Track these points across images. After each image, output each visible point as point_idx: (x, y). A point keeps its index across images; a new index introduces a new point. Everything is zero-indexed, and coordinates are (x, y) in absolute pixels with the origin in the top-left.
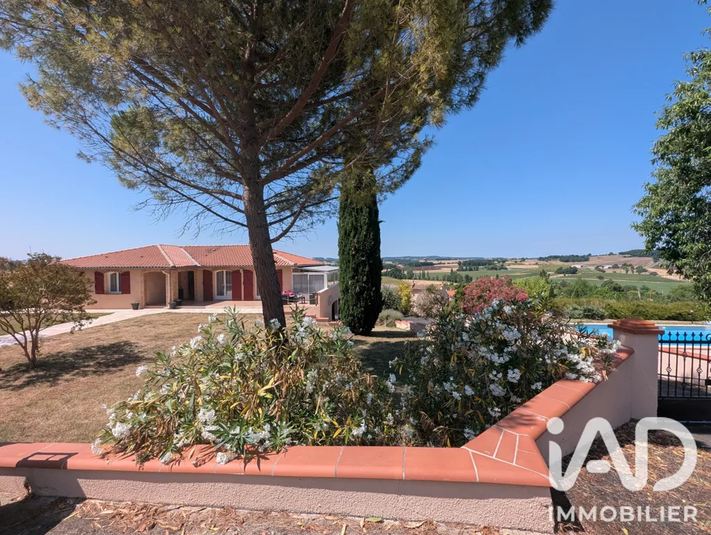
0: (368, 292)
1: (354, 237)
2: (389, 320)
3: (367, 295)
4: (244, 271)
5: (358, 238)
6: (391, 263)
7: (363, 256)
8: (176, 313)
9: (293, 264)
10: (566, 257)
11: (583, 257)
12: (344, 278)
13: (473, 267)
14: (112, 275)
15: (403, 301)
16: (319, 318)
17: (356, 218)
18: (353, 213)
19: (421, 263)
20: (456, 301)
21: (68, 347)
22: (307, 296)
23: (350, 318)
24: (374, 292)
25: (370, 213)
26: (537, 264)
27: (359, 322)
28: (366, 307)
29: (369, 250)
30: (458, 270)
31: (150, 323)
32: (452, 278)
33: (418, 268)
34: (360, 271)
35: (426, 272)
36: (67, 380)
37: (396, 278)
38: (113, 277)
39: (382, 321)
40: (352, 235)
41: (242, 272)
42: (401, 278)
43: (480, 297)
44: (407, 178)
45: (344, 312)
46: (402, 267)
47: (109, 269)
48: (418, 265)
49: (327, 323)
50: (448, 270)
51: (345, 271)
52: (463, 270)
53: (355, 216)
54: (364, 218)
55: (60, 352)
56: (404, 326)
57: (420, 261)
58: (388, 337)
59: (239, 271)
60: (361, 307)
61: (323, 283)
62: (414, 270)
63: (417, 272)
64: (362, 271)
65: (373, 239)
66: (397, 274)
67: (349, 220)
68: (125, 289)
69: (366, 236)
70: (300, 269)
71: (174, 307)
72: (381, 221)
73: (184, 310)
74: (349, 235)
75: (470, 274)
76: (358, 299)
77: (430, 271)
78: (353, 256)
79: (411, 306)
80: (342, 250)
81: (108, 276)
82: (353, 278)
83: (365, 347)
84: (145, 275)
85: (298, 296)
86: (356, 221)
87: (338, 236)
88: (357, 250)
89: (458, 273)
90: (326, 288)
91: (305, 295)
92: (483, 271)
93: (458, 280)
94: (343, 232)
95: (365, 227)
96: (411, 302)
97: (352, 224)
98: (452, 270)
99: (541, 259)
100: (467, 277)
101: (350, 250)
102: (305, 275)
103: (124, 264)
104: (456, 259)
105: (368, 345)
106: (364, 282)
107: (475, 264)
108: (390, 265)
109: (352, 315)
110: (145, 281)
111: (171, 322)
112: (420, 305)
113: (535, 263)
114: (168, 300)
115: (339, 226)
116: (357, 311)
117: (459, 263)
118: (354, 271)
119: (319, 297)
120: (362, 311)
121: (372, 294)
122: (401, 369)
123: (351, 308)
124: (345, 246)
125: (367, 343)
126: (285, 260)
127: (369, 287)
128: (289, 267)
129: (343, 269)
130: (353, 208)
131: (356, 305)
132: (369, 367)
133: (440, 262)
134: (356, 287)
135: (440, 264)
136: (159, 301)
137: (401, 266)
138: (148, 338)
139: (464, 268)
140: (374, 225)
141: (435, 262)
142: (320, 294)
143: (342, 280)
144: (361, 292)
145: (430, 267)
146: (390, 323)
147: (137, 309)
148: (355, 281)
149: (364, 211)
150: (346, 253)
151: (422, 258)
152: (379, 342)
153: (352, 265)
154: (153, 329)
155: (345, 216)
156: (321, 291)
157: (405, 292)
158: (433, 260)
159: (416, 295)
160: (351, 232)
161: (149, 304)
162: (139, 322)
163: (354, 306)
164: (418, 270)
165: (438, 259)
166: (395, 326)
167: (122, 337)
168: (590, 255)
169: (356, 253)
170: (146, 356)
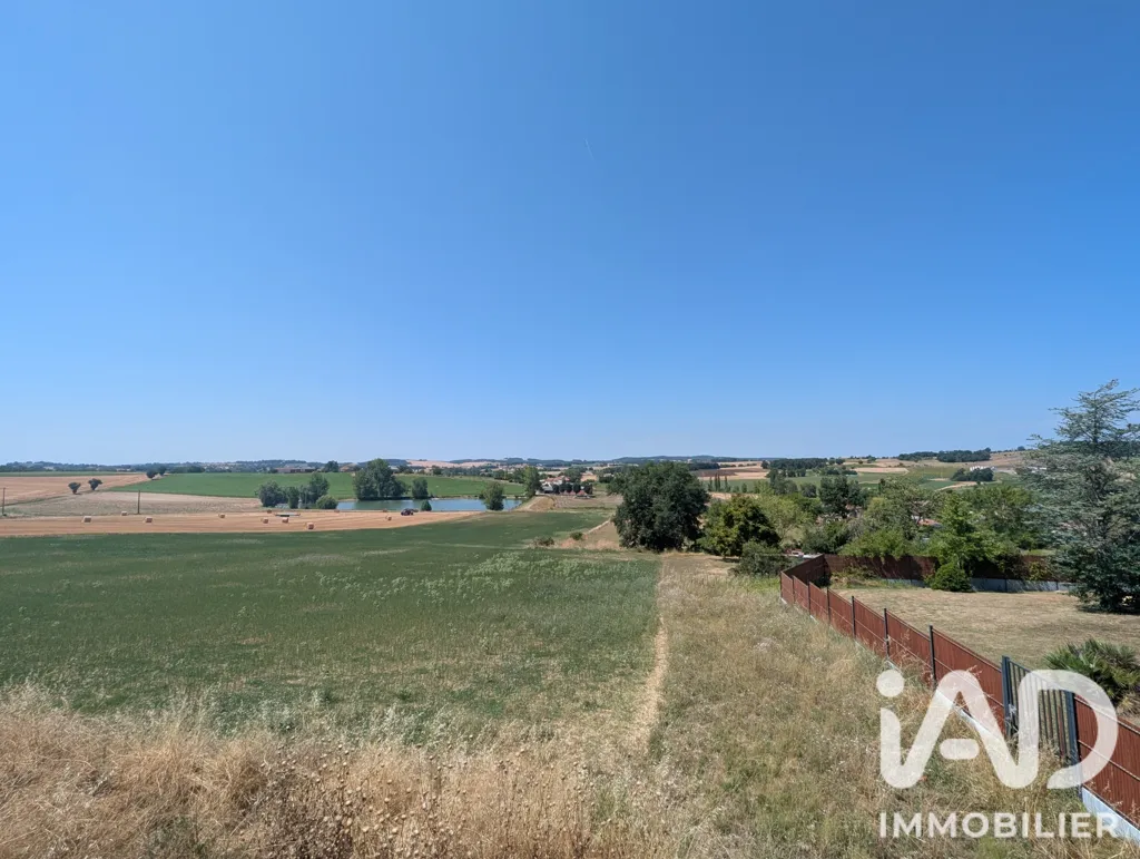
10: (949, 454)
11: (979, 453)
26: (901, 465)
99: (902, 457)
107: (799, 467)
113: (898, 464)
168: (988, 450)
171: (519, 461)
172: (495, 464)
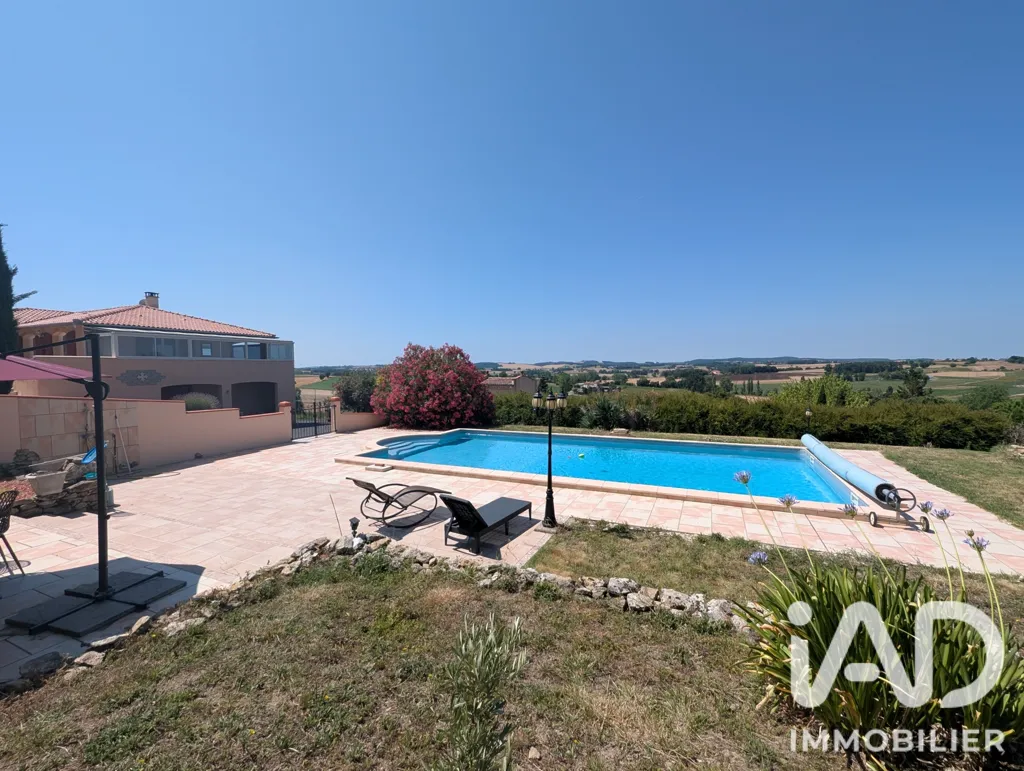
13: (853, 376)
19: (757, 368)
33: (749, 375)
35: (755, 382)
46: (719, 374)
48: (748, 372)
62: (735, 379)
77: (761, 382)
92: (873, 382)
104: (822, 361)
107: (859, 370)
117: (828, 369)
133: (791, 366)
135: (792, 369)
141: (782, 367)
145: (768, 375)
158: (782, 363)
164: (743, 379)
165: (793, 362)
171: (594, 364)
172: (571, 367)
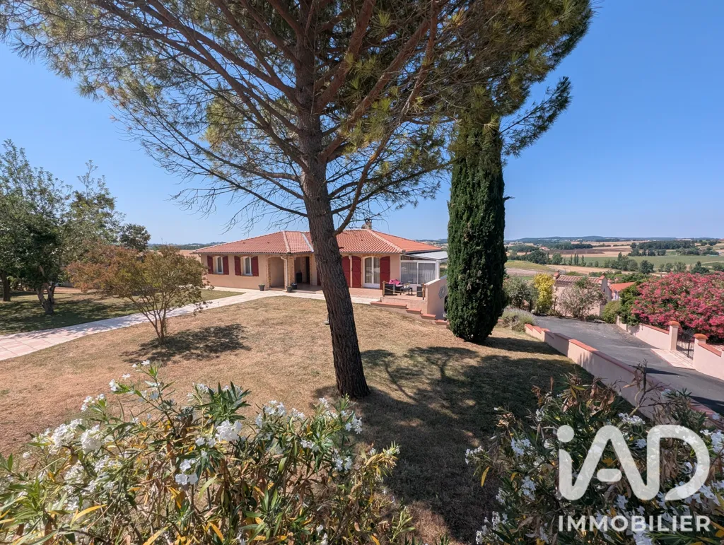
0: (482, 290)
1: (468, 219)
2: (517, 322)
3: (481, 293)
4: (352, 257)
5: (473, 221)
6: (532, 245)
7: (478, 244)
8: (290, 297)
9: (401, 250)
12: (453, 271)
13: (655, 252)
14: (246, 259)
15: (541, 297)
16: (425, 314)
17: (471, 196)
18: (468, 189)
19: (574, 245)
20: (624, 302)
21: (195, 326)
22: (414, 287)
23: (458, 321)
24: (491, 291)
25: (490, 188)
27: (470, 326)
28: (480, 308)
29: (487, 236)
30: (630, 255)
31: (265, 306)
32: (621, 264)
33: (571, 250)
34: (473, 263)
35: (580, 256)
36: (175, 362)
37: (537, 262)
38: (247, 260)
39: (506, 322)
40: (465, 217)
41: (350, 258)
42: (545, 263)
43: (666, 302)
44: (543, 128)
45: (451, 312)
46: (547, 249)
47: (244, 254)
48: (569, 248)
49: (433, 321)
50: (615, 255)
51: (455, 262)
52: (638, 254)
53: (470, 193)
54: (482, 195)
55: (188, 330)
56: (536, 334)
57: (573, 243)
58: (509, 349)
59: (348, 257)
60: (472, 308)
61: (434, 273)
62: (562, 253)
63: (567, 256)
64: (477, 263)
65: (494, 223)
66: (538, 257)
67: (462, 198)
68: (255, 273)
69: (483, 218)
70: (408, 256)
71: (290, 291)
72: (508, 198)
73: (298, 294)
74: (461, 218)
75: (650, 259)
76: (470, 299)
77: (586, 256)
78: (466, 244)
79: (551, 303)
80: (451, 237)
81: (243, 259)
82: (464, 271)
83: (473, 362)
84: (269, 261)
85: (405, 287)
86: (472, 199)
87: (449, 219)
88: (471, 237)
89: (630, 258)
90: (437, 279)
91: (412, 286)
92: (672, 257)
93: (629, 267)
94: (454, 214)
95: (483, 207)
96: (551, 298)
97: (466, 203)
98: (620, 255)
100: (645, 264)
101: (461, 236)
102: (413, 263)
103: (254, 249)
104: (628, 240)
105: (479, 359)
106: (478, 278)
108: (531, 247)
109: (461, 317)
110: (269, 265)
111: (282, 307)
112: (565, 303)
114: (286, 284)
115: (449, 205)
116: (468, 313)
117: (633, 246)
118: (466, 264)
119: (426, 289)
120: (474, 314)
121: (489, 294)
122: (485, 474)
123: (460, 308)
124: (456, 232)
125: (478, 356)
126: (394, 246)
127: (484, 285)
128: (396, 254)
129: (453, 260)
130: (469, 183)
131: (466, 305)
132: (468, 398)
133: (601, 243)
134: (467, 284)
135: (603, 246)
136: (278, 285)
137: (545, 249)
138: (255, 323)
139: (641, 252)
140: (496, 204)
141: (594, 244)
142: (429, 287)
143: (451, 273)
144: (474, 290)
145: (586, 250)
146: (518, 326)
147: (263, 290)
148: (466, 276)
149: (481, 185)
150: (456, 240)
151: (575, 239)
152: (495, 357)
153: (463, 255)
154: (264, 313)
155: (458, 193)
156: (429, 283)
157: (544, 286)
158: (592, 241)
159: (561, 289)
160: (463, 214)
161: (273, 286)
162: (257, 304)
163: (464, 306)
164: (569, 253)
165: (599, 240)
166: (524, 330)
167: (237, 319)
169: (470, 240)
170: (244, 344)
